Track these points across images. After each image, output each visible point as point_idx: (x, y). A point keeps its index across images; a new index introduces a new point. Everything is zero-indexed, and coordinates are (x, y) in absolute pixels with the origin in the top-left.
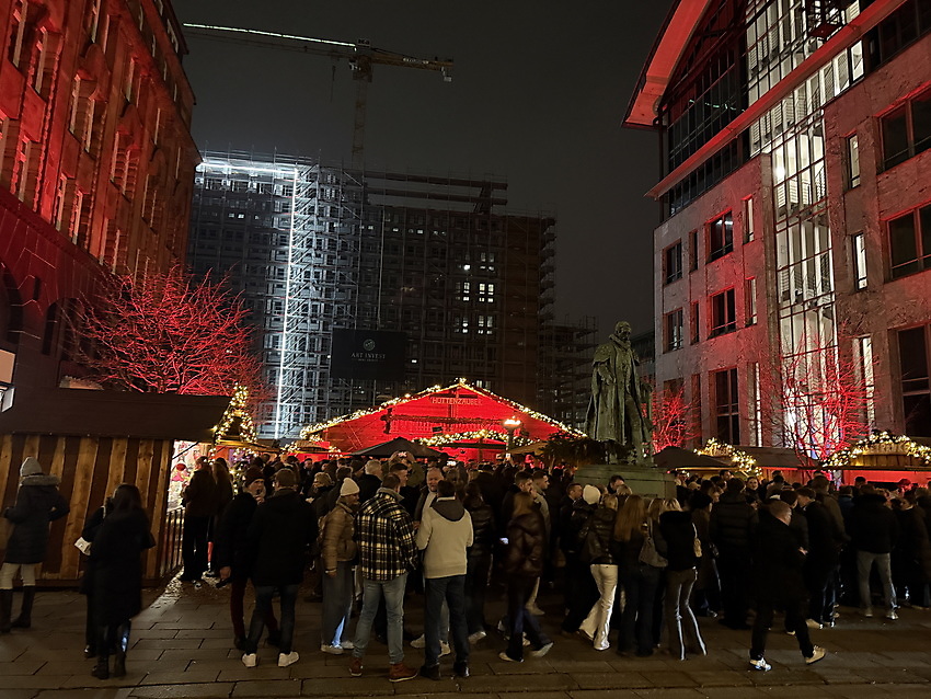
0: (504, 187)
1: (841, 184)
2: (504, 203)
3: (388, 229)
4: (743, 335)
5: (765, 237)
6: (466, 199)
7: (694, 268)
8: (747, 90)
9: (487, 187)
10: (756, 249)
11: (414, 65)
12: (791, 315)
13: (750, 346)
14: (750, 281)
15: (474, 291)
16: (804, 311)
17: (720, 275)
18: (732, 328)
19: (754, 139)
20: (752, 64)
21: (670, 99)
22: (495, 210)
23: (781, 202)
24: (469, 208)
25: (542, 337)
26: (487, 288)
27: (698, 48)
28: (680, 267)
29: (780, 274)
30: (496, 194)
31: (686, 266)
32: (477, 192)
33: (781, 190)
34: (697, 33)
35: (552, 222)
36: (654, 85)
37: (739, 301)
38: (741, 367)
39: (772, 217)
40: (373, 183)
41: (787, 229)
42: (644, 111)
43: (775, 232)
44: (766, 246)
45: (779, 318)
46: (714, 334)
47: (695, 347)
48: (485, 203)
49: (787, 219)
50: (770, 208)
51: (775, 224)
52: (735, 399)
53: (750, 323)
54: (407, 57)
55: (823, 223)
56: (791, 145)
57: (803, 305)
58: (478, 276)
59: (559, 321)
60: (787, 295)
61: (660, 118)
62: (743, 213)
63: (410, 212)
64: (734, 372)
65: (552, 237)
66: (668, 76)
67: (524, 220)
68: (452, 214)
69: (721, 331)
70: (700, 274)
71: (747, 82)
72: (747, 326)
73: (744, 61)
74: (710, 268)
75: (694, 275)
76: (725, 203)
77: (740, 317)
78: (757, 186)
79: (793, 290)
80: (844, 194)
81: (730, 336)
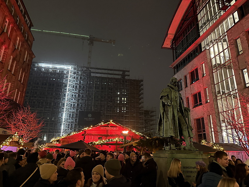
0: (129, 71)
1: (236, 54)
2: (129, 76)
3: (96, 83)
4: (205, 106)
5: (210, 74)
6: (118, 75)
7: (186, 86)
8: (199, 32)
9: (124, 71)
10: (207, 78)
11: (105, 42)
12: (221, 98)
13: (207, 109)
14: (205, 89)
15: (121, 100)
16: (226, 97)
17: (195, 88)
18: (201, 104)
19: (203, 46)
20: (200, 26)
21: (175, 39)
22: (126, 77)
23: (214, 63)
24: (119, 77)
25: (140, 113)
26: (124, 99)
27: (183, 24)
28: (181, 87)
29: (216, 85)
30: (127, 73)
31: (183, 86)
32: (121, 73)
33: (213, 60)
34: (182, 20)
35: (142, 81)
36: (170, 36)
37: (203, 95)
38: (205, 117)
39: (211, 68)
40: (92, 70)
41: (217, 71)
42: (168, 44)
43: (213, 73)
44: (210, 77)
45: (217, 100)
46: (195, 107)
48: (123, 75)
49: (217, 68)
50: (210, 65)
51: (213, 70)
52: (204, 127)
53: (207, 102)
54: (103, 40)
55: (230, 68)
56: (216, 46)
57: (225, 95)
58: (121, 96)
59: (145, 108)
60: (219, 92)
61: (172, 45)
62: (202, 67)
63: (102, 78)
64: (203, 119)
65: (142, 85)
66: (174, 33)
67: (134, 80)
68: (114, 79)
69: (197, 106)
70: (189, 88)
71: (199, 30)
72: (206, 103)
73: (198, 25)
74: (191, 86)
75: (187, 89)
76: (195, 66)
77: (203, 100)
78: (206, 59)
79: (221, 90)
80: (237, 57)
81: (200, 107)
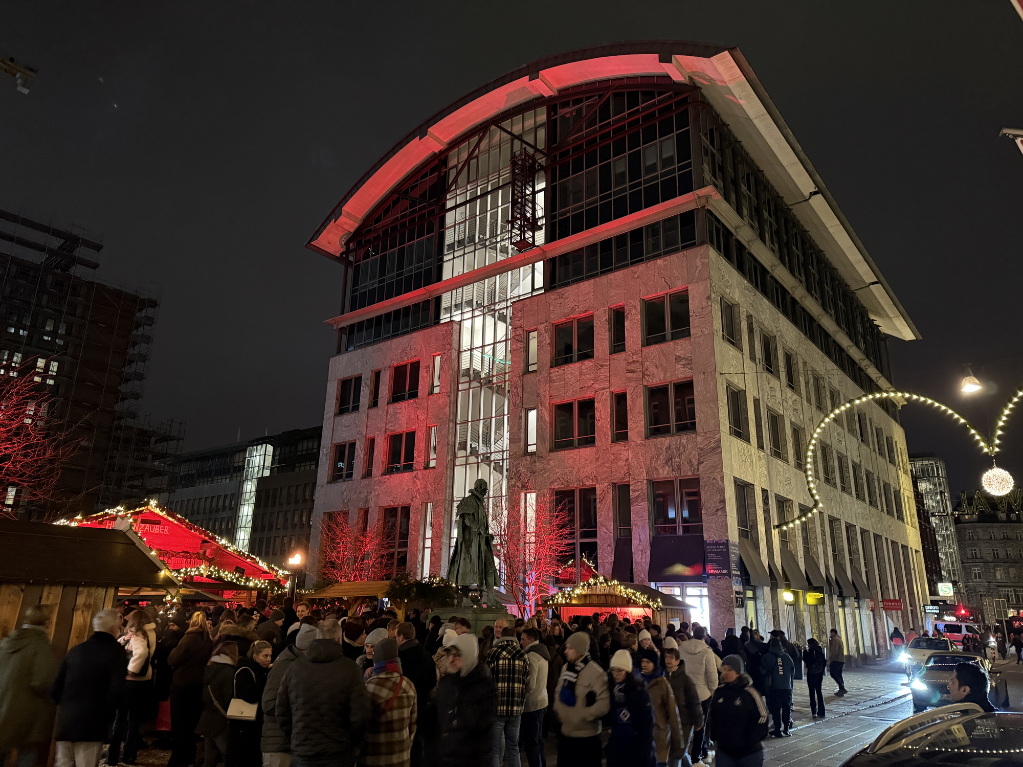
1: (522, 365)
2: (95, 266)
4: (420, 476)
5: (450, 392)
6: (41, 248)
7: (374, 404)
8: (441, 261)
9: (72, 241)
10: (441, 401)
12: (466, 464)
13: (426, 487)
14: (430, 428)
15: (28, 366)
16: (478, 463)
17: (402, 417)
18: (409, 468)
19: (445, 304)
21: (359, 239)
22: (78, 271)
23: (465, 365)
24: (37, 257)
25: (116, 439)
26: (48, 364)
28: (357, 399)
29: (458, 426)
30: (81, 252)
31: (364, 400)
32: (55, 243)
33: (465, 356)
34: (395, 191)
35: (153, 304)
36: (347, 220)
37: (419, 445)
38: (415, 505)
39: (456, 376)
41: (468, 389)
42: (332, 241)
43: (458, 390)
44: (450, 401)
45: (454, 465)
46: (389, 471)
47: (366, 481)
48: (65, 258)
49: (469, 381)
50: (456, 369)
51: (458, 383)
52: (405, 535)
53: (427, 467)
55: (500, 391)
56: (478, 321)
57: (477, 458)
58: (36, 348)
59: (142, 422)
60: (463, 446)
61: (347, 252)
62: (431, 366)
64: (406, 510)
65: (149, 321)
66: (360, 217)
69: (395, 470)
70: (380, 411)
71: (441, 253)
72: (424, 468)
73: (442, 237)
74: (391, 408)
75: (373, 411)
76: (413, 353)
77: (418, 459)
78: (448, 347)
79: (469, 443)
80: (523, 375)
81: (407, 475)
